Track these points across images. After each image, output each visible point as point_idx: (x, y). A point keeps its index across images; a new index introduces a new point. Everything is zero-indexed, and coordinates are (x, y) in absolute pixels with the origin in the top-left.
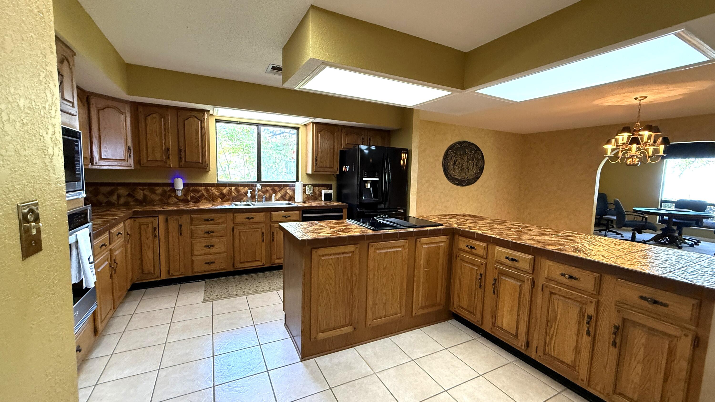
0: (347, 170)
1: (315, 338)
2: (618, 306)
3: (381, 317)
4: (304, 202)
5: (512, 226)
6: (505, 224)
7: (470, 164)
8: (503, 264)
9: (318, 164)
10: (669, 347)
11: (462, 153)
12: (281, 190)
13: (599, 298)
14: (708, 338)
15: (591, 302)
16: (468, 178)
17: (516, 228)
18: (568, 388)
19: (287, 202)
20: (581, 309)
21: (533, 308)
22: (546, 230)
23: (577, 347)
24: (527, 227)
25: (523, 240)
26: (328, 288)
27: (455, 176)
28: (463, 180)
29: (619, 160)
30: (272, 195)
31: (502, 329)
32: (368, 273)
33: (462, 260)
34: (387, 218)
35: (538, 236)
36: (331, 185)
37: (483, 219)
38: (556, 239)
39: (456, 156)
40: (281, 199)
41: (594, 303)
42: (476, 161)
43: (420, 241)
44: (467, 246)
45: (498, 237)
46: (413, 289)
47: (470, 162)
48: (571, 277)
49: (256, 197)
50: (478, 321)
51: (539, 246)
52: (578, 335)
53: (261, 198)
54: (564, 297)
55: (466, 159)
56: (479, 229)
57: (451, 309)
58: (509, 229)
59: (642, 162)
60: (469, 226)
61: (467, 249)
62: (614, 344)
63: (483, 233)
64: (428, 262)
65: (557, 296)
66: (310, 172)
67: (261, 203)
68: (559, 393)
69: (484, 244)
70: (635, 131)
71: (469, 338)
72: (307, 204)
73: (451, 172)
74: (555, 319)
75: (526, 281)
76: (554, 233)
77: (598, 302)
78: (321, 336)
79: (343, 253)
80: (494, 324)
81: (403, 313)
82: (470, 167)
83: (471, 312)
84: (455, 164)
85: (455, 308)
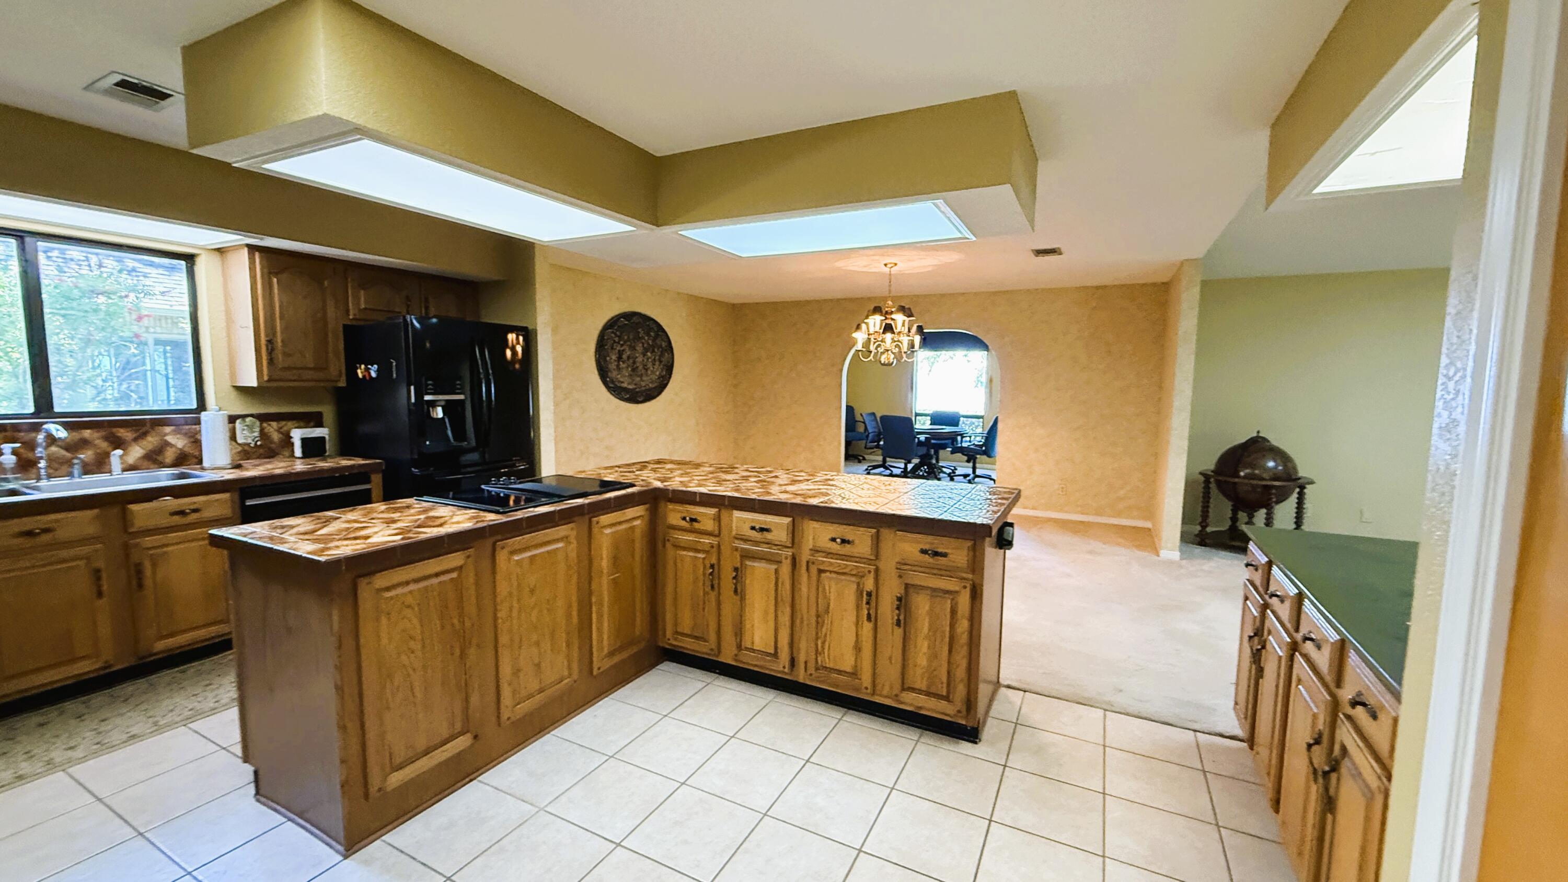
0: (374, 375)
1: (380, 790)
2: (900, 569)
3: (531, 696)
4: (238, 467)
5: (749, 474)
6: (736, 470)
7: (648, 359)
8: (746, 540)
9: (279, 357)
10: (952, 606)
11: (631, 337)
12: (144, 435)
13: (877, 562)
14: (982, 585)
15: (870, 572)
16: (647, 387)
17: (756, 476)
18: (849, 709)
19: (175, 471)
20: (858, 584)
21: (797, 601)
22: (797, 474)
23: (857, 641)
24: (770, 472)
25: (774, 495)
26: (407, 663)
27: (622, 382)
28: (637, 390)
29: (871, 357)
30: (107, 455)
31: (753, 651)
32: (499, 607)
33: (677, 547)
34: (515, 483)
35: (791, 484)
36: (320, 415)
37: (698, 466)
38: (816, 487)
39: (621, 342)
40: (146, 463)
41: (872, 573)
42: (659, 353)
43: (598, 523)
44: (684, 519)
45: (736, 495)
46: (591, 619)
47: (649, 354)
48: (844, 541)
49: (42, 464)
50: (712, 650)
51: (798, 500)
52: (857, 624)
53: (59, 467)
54: (835, 572)
55: (639, 348)
56: (700, 486)
57: (661, 644)
58: (745, 478)
59: (898, 360)
60: (681, 482)
61: (683, 523)
62: (898, 623)
63: (710, 491)
64: (615, 560)
65: (828, 574)
66: (251, 380)
67: (65, 481)
68: (840, 720)
69: (712, 511)
70: (887, 313)
71: (701, 685)
72: (254, 470)
73: (613, 374)
74: (827, 611)
75: (784, 561)
76: (809, 478)
77: (877, 570)
78: (396, 779)
79: (437, 575)
80: (739, 647)
81: (575, 676)
82: (650, 365)
83: (696, 638)
84: (620, 358)
85: (670, 639)
